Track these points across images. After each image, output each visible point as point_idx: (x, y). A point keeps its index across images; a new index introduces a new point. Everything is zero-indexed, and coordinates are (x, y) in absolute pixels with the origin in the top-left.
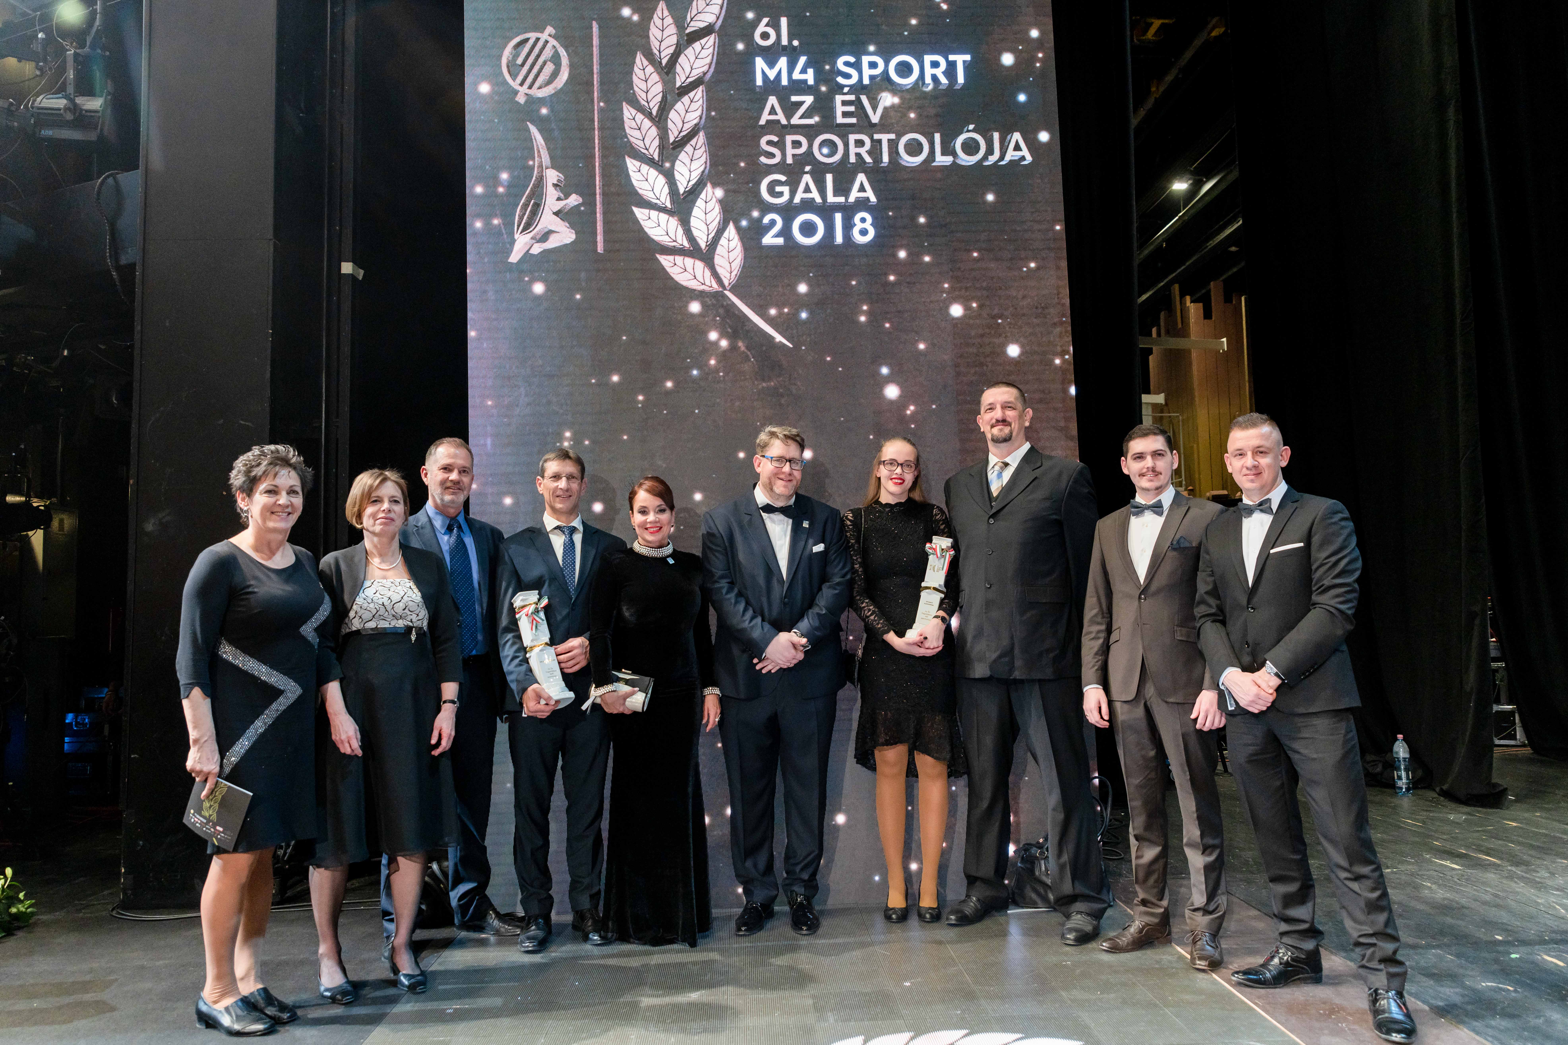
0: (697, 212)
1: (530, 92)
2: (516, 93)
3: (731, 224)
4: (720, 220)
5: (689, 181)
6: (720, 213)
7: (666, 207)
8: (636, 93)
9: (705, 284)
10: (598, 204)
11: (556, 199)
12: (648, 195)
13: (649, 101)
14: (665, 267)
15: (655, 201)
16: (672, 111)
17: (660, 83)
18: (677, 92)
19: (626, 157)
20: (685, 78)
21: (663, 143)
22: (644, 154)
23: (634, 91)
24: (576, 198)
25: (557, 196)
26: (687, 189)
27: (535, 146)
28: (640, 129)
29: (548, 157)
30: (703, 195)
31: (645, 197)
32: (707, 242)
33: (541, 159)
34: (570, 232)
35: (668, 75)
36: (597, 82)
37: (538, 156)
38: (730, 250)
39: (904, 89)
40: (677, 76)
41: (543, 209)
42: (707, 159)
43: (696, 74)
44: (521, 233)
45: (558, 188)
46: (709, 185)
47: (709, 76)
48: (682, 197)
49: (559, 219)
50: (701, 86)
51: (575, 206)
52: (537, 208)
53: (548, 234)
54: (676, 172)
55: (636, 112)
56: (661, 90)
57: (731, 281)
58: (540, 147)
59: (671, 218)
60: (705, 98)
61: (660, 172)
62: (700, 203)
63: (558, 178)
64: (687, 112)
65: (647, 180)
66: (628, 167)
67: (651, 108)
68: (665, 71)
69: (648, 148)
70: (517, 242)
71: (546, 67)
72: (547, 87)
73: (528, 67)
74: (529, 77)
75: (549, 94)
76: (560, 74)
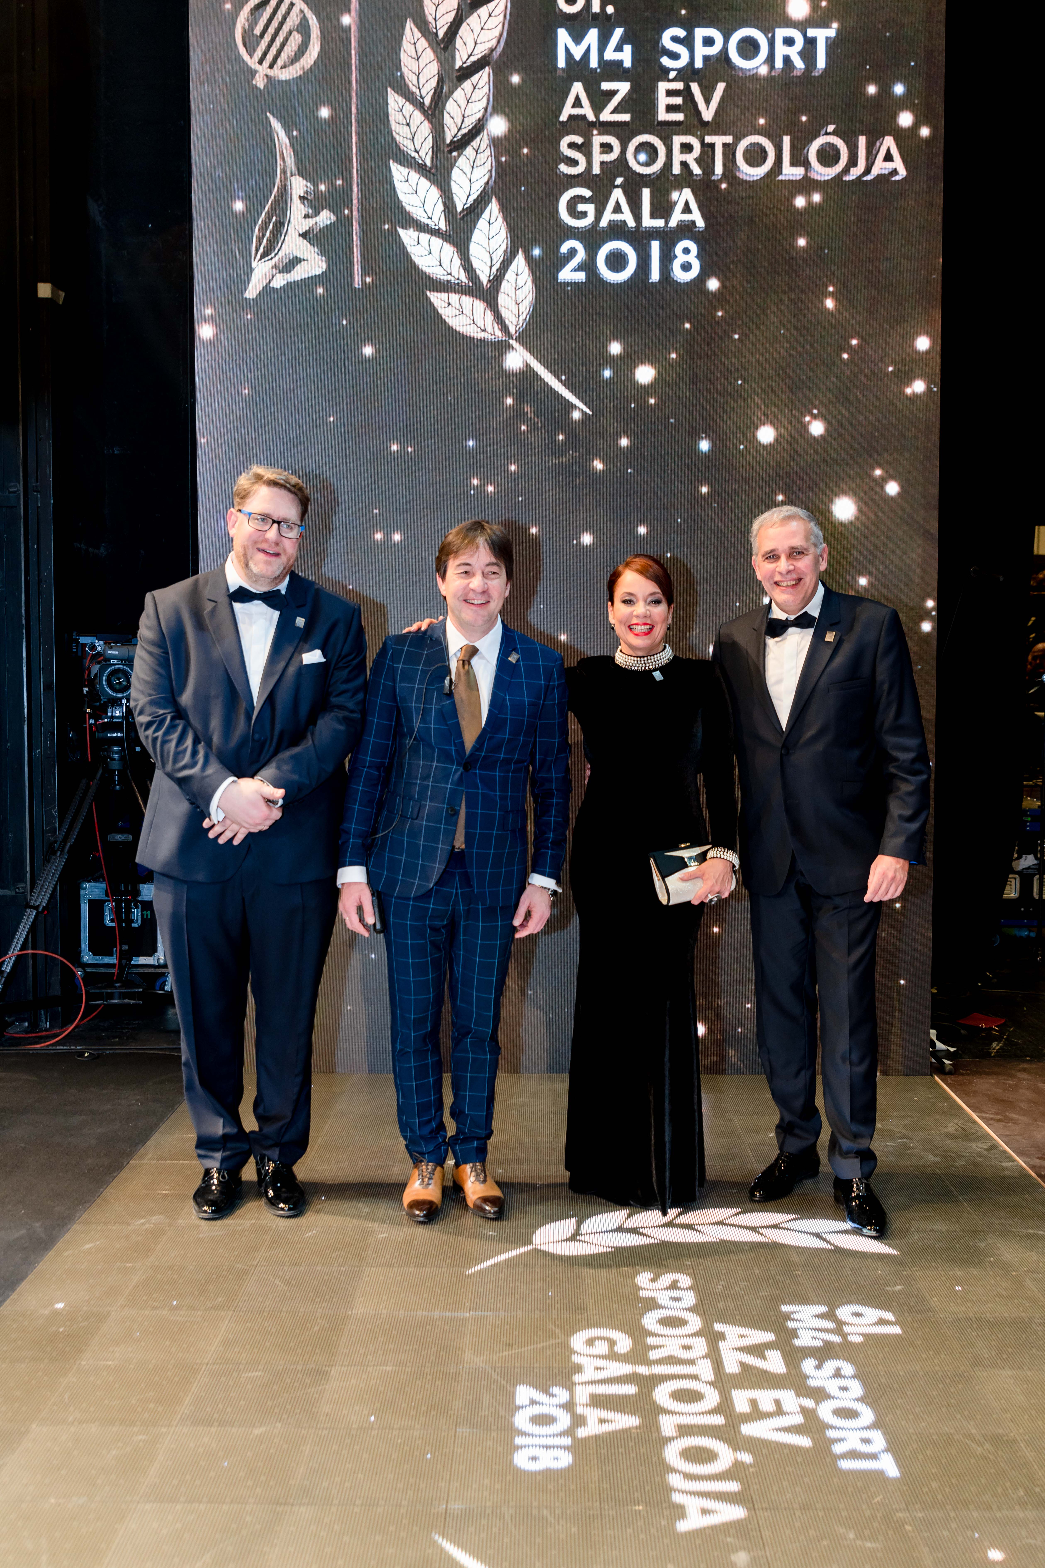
0: (478, 236)
1: (271, 72)
2: (254, 73)
3: (520, 253)
4: (507, 248)
5: (469, 195)
6: (507, 238)
7: (440, 229)
8: (405, 76)
9: (486, 331)
10: (355, 224)
11: (303, 216)
12: (417, 213)
13: (421, 86)
14: (437, 308)
15: (426, 221)
16: (450, 101)
17: (435, 62)
18: (456, 74)
19: (391, 162)
20: (467, 57)
21: (437, 143)
22: (413, 158)
23: (402, 73)
24: (328, 215)
25: (304, 213)
26: (466, 206)
27: (277, 146)
28: (408, 124)
29: (293, 160)
30: (486, 215)
31: (414, 216)
32: (490, 276)
33: (285, 162)
34: (320, 260)
35: (445, 52)
36: (356, 59)
37: (281, 158)
38: (518, 288)
39: (747, 75)
40: (457, 53)
41: (287, 229)
42: (492, 166)
43: (480, 51)
44: (260, 259)
45: (305, 202)
46: (494, 201)
47: (498, 53)
48: (460, 217)
49: (306, 243)
50: (487, 67)
51: (326, 226)
52: (280, 228)
53: (294, 262)
54: (452, 183)
55: (404, 101)
56: (437, 72)
57: (518, 327)
58: (283, 147)
59: (445, 243)
60: (491, 84)
61: (433, 182)
62: (482, 224)
63: (305, 189)
64: (468, 102)
65: (416, 193)
66: (394, 174)
67: (423, 96)
68: (442, 46)
69: (418, 150)
70: (254, 272)
71: (291, 38)
72: (293, 66)
73: (269, 40)
74: (270, 52)
75: (295, 76)
76: (309, 49)
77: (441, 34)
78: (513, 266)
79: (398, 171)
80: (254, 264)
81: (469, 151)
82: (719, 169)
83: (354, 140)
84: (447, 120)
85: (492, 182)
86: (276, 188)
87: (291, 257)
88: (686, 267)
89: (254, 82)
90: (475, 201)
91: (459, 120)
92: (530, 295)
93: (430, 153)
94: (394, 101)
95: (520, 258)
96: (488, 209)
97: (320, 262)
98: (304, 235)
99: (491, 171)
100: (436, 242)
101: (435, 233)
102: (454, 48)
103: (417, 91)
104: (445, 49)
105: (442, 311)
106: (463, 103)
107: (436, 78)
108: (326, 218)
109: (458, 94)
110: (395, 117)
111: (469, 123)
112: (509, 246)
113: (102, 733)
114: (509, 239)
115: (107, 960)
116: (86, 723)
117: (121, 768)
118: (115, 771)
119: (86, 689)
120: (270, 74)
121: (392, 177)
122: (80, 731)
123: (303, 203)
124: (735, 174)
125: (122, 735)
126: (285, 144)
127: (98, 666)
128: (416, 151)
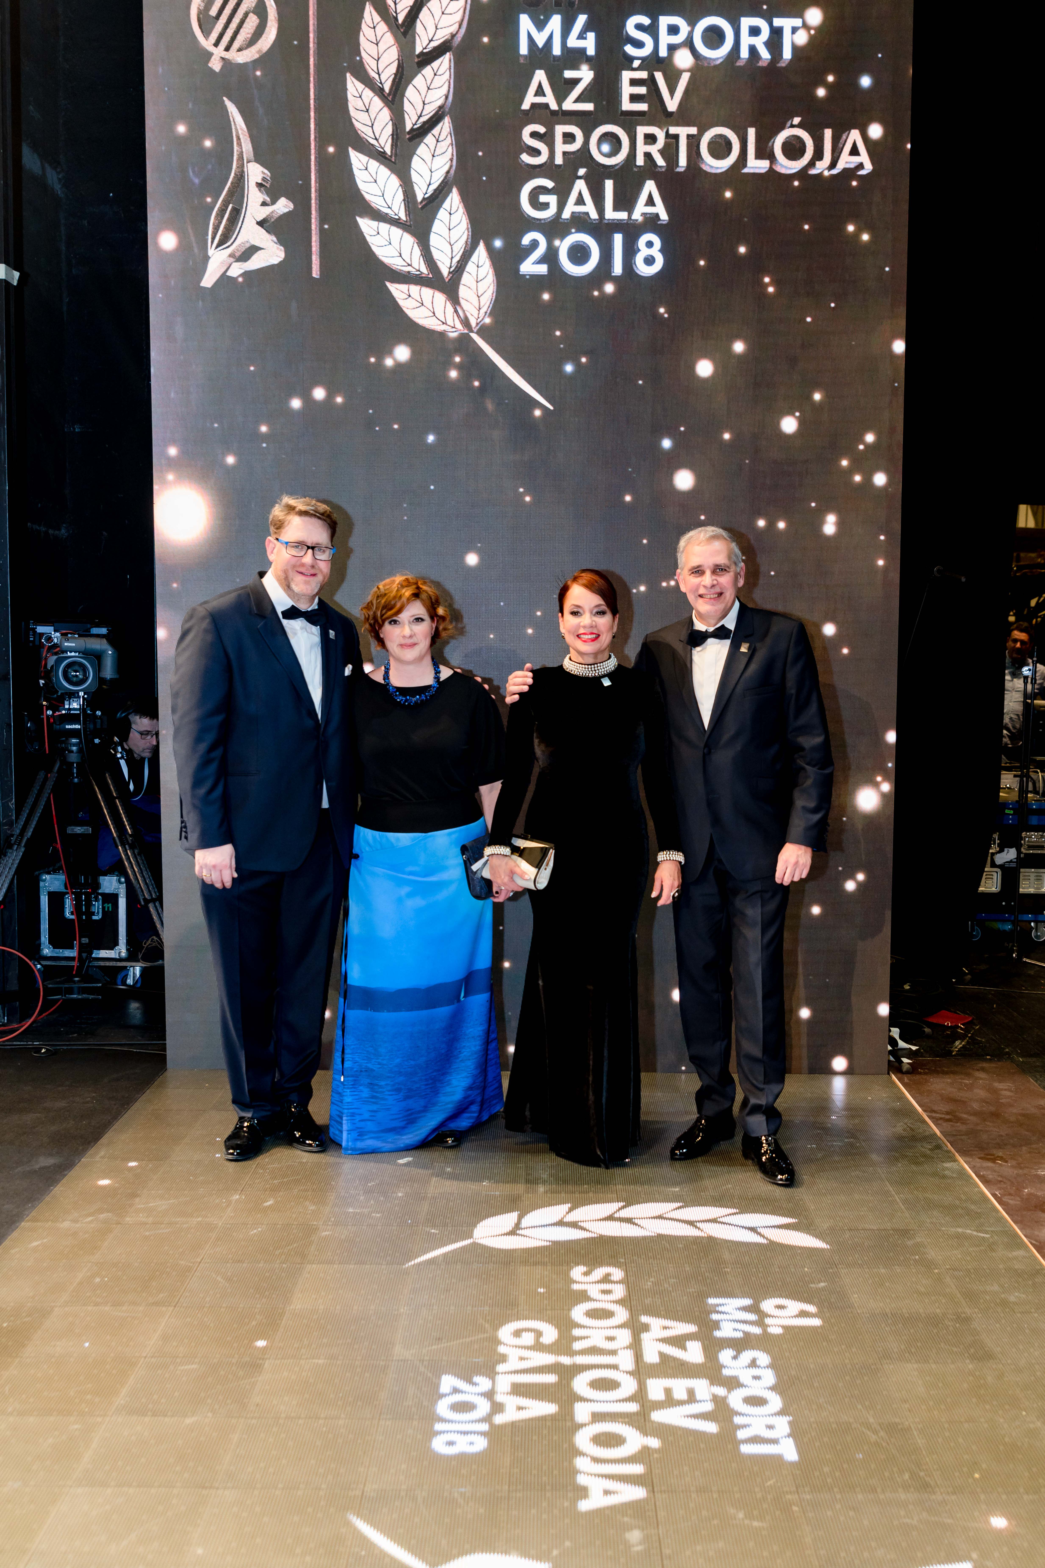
0: (439, 226)
1: (227, 55)
2: (210, 55)
3: (482, 244)
4: (468, 239)
5: (430, 184)
6: (468, 229)
7: (400, 219)
8: (364, 61)
9: (446, 324)
10: (313, 212)
11: (260, 203)
12: (376, 202)
13: (380, 72)
14: (397, 299)
15: (386, 211)
16: (410, 87)
17: (395, 47)
18: (416, 60)
19: (350, 149)
20: (428, 42)
21: (397, 130)
22: (372, 145)
23: (361, 58)
24: (286, 203)
25: (262, 200)
26: (427, 196)
27: (234, 130)
28: (367, 111)
29: (250, 145)
30: (446, 204)
31: (373, 205)
32: (451, 267)
33: (242, 148)
34: (278, 248)
35: (405, 37)
36: (314, 43)
37: (238, 144)
38: (479, 280)
39: (712, 65)
40: (417, 37)
41: (244, 217)
42: (453, 155)
43: (441, 36)
44: (216, 248)
45: (262, 189)
46: (455, 190)
47: (459, 39)
48: (420, 206)
49: (264, 231)
50: (448, 53)
51: (284, 214)
52: (236, 216)
53: (251, 251)
54: (412, 172)
55: (364, 86)
56: (397, 57)
57: (479, 320)
58: (240, 132)
59: (405, 234)
60: (452, 71)
61: (393, 171)
62: (442, 214)
63: (263, 175)
64: (429, 88)
65: (376, 181)
66: (352, 162)
67: (383, 82)
68: (402, 30)
69: (378, 137)
70: (211, 261)
71: (248, 20)
72: (249, 49)
73: (225, 21)
74: (226, 34)
75: (252, 59)
76: (266, 31)
77: (401, 18)
78: (474, 258)
79: (357, 159)
80: (211, 252)
81: (429, 139)
82: (683, 161)
83: (312, 126)
84: (407, 106)
85: (452, 172)
86: (232, 175)
87: (248, 245)
88: (649, 261)
89: (210, 65)
90: (435, 190)
91: (419, 107)
92: (492, 288)
93: (390, 141)
94: (353, 86)
95: (481, 249)
96: (449, 199)
97: (278, 252)
98: (261, 223)
99: (451, 160)
100: (396, 232)
101: (395, 222)
102: (414, 32)
103: (376, 76)
104: (405, 34)
105: (401, 303)
106: (423, 90)
107: (396, 64)
108: (283, 206)
109: (418, 81)
110: (353, 103)
111: (430, 111)
112: (470, 237)
113: (59, 725)
114: (470, 230)
115: (68, 953)
116: (43, 714)
117: (79, 761)
118: (73, 763)
119: (42, 682)
120: (227, 57)
121: (351, 164)
122: (38, 722)
123: (260, 190)
124: (699, 165)
125: (79, 727)
126: (241, 129)
127: (55, 657)
128: (376, 139)
